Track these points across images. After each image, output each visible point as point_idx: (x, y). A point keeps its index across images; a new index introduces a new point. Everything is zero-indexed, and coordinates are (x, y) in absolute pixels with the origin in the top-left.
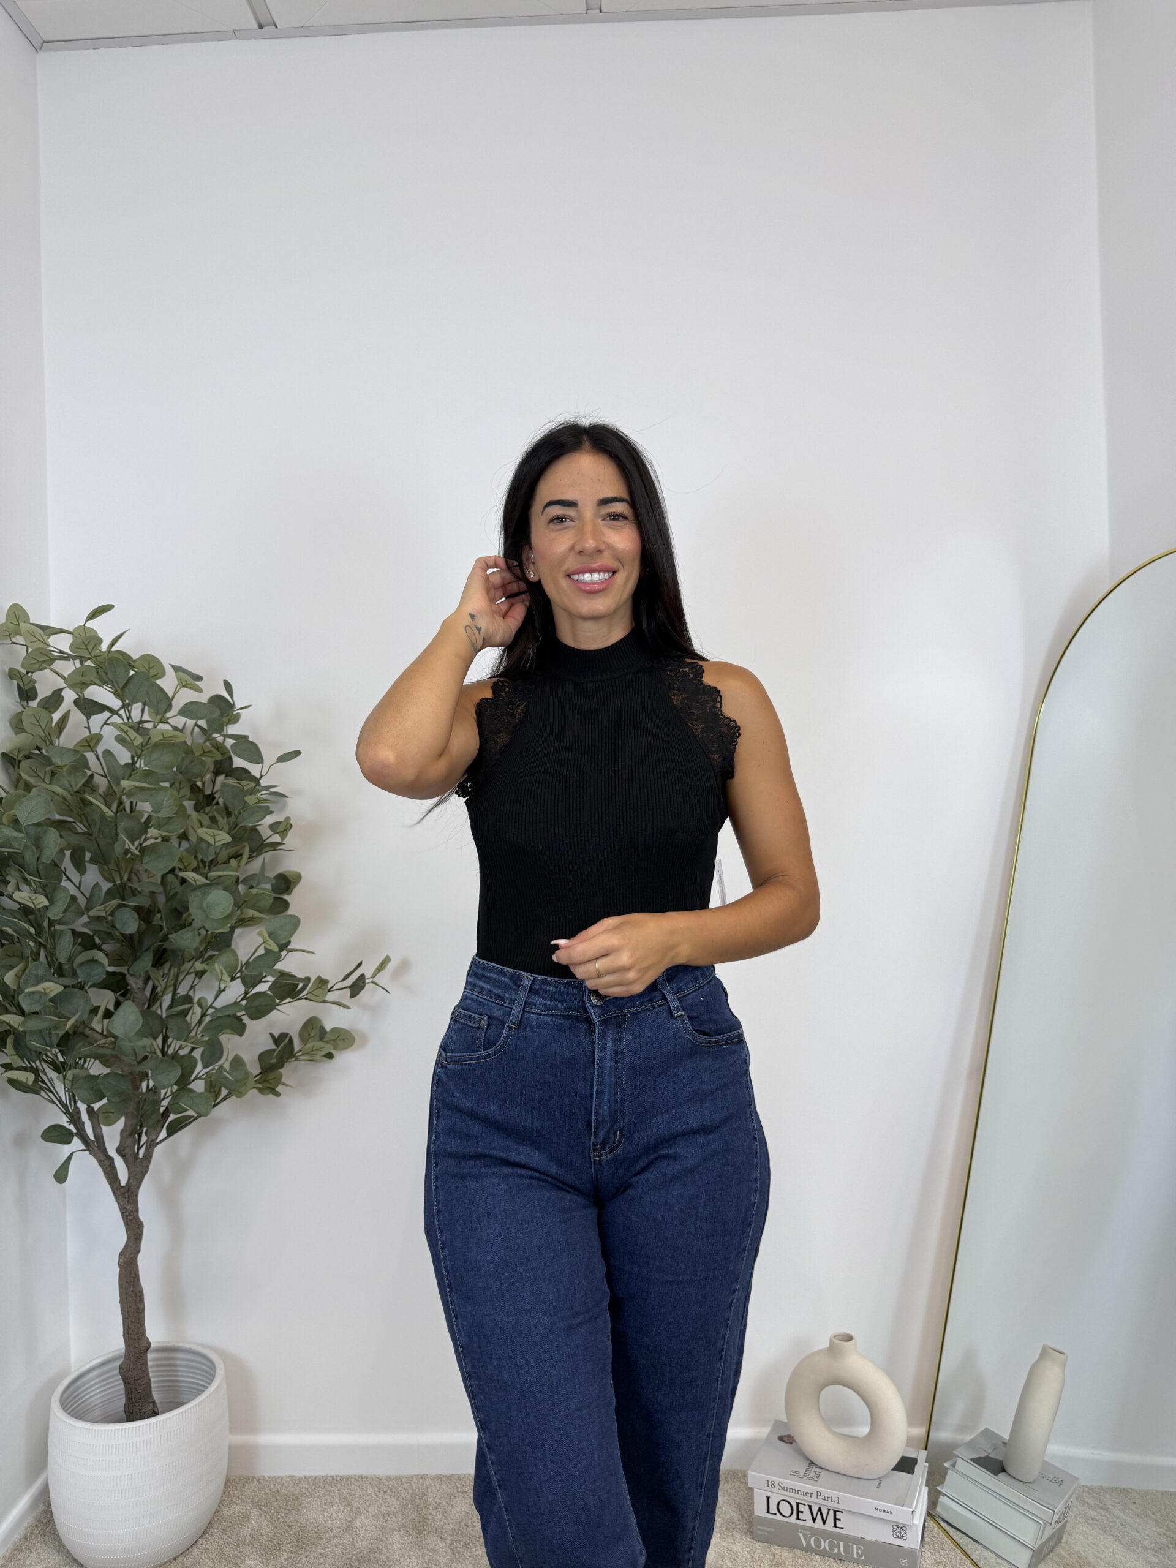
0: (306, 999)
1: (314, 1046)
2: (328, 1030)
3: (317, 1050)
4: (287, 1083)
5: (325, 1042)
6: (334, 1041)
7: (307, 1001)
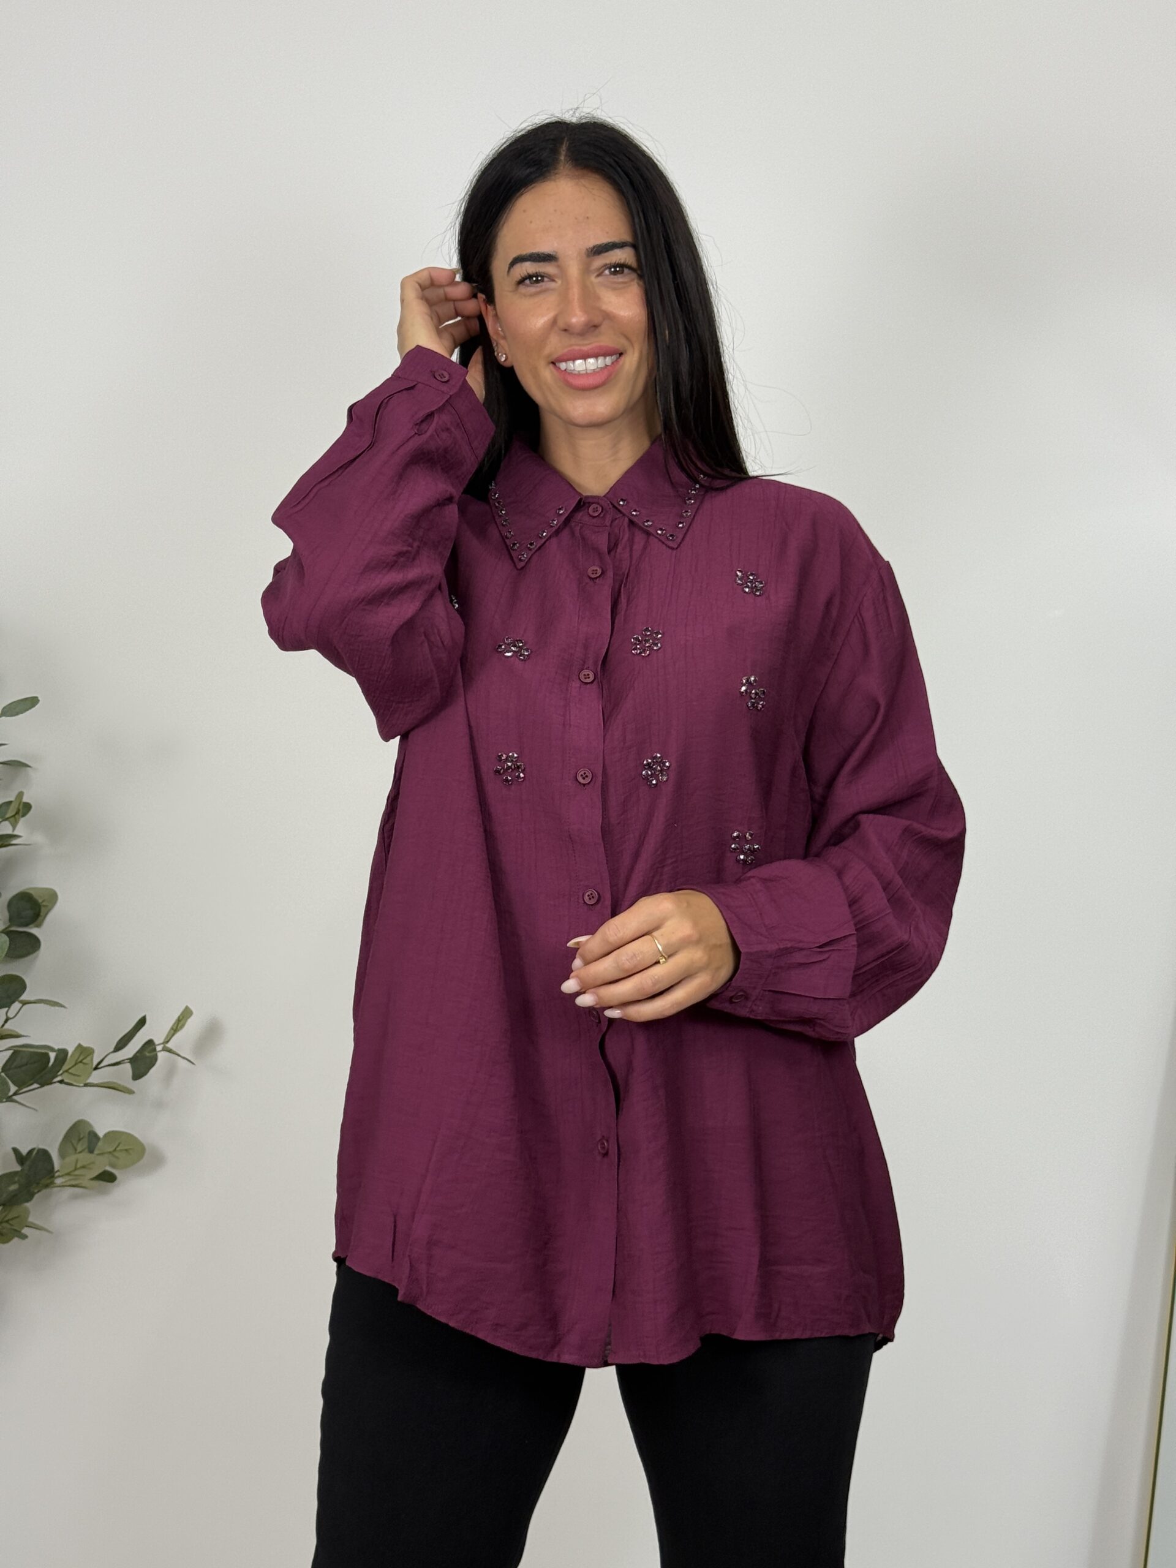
0: (61, 1082)
1: (77, 1161)
2: (101, 1134)
3: (83, 1167)
4: (37, 1222)
5: (99, 1154)
6: (110, 1152)
7: (63, 1086)
